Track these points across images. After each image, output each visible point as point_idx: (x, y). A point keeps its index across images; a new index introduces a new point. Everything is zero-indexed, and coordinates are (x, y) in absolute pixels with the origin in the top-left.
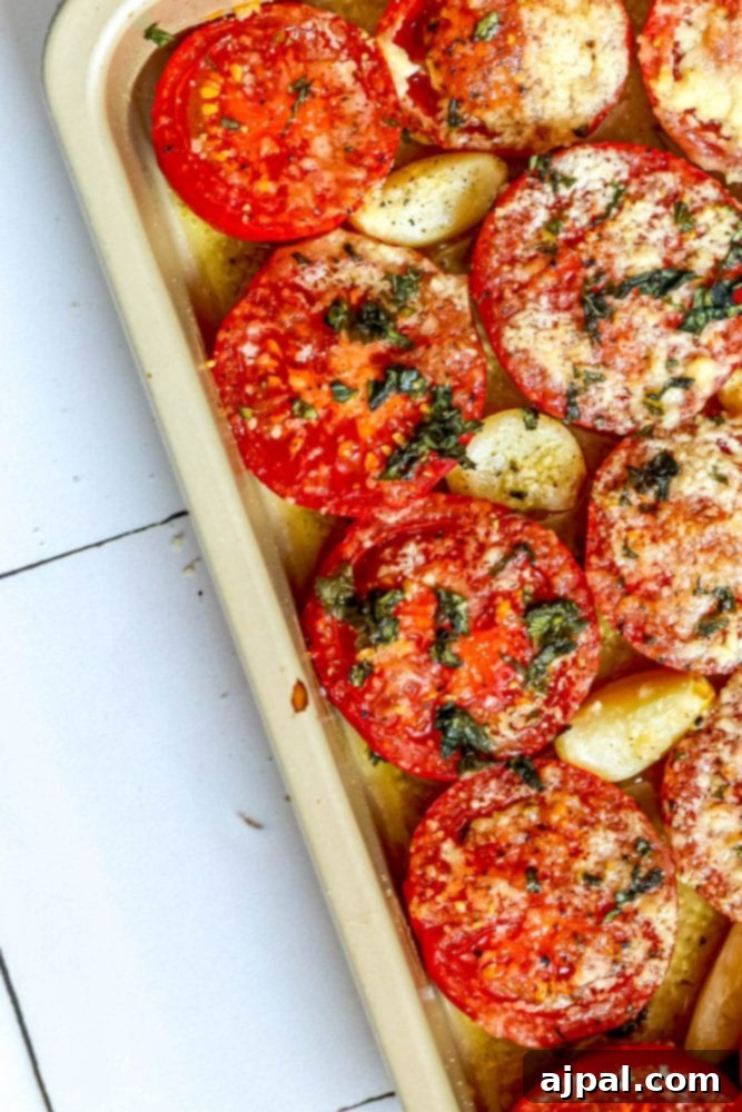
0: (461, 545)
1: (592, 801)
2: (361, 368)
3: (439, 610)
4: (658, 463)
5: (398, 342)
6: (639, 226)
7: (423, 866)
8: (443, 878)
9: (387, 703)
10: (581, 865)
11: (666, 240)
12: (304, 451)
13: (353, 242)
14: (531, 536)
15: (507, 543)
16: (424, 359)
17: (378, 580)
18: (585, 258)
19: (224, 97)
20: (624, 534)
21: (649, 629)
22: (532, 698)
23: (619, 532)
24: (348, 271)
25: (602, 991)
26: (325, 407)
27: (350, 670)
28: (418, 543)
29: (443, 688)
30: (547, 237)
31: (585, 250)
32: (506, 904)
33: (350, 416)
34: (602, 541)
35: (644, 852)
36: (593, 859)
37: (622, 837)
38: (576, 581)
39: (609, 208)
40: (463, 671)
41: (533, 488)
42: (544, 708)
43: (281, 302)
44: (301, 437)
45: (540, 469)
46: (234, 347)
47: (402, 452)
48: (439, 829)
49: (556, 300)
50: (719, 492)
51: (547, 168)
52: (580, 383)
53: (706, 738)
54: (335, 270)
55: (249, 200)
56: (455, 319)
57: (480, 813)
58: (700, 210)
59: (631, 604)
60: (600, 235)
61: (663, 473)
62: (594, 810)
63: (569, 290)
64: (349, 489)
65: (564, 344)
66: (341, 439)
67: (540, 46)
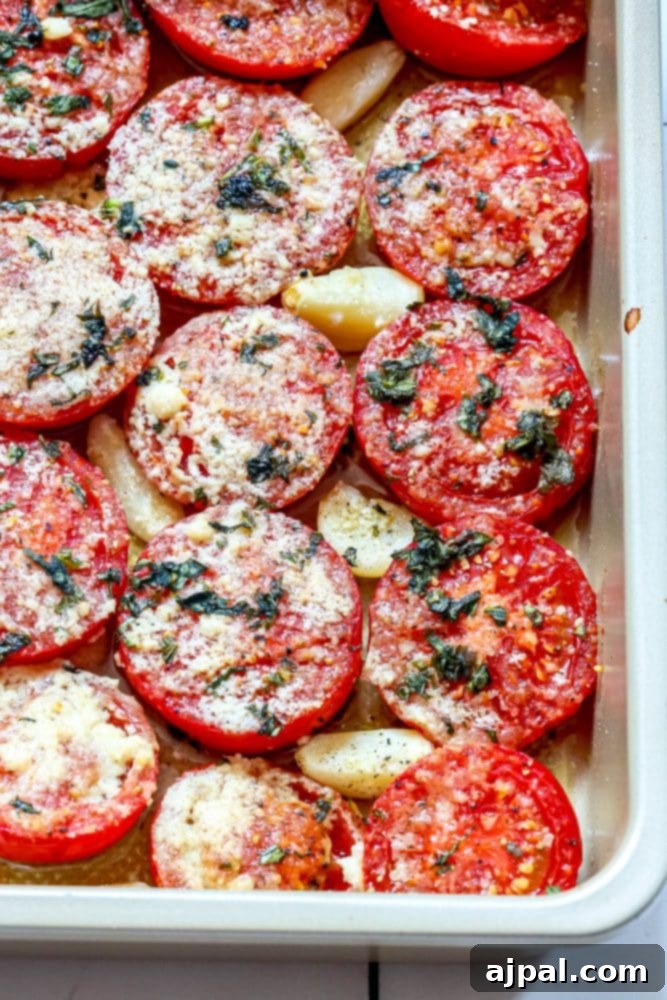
0: (444, 472)
1: (411, 248)
2: (475, 629)
3: (482, 422)
4: (262, 476)
5: (437, 641)
6: (208, 654)
7: (563, 242)
8: (552, 228)
9: (546, 371)
10: (437, 200)
11: (189, 637)
12: (545, 584)
13: (445, 734)
14: (385, 455)
15: (407, 456)
16: (422, 619)
17: (520, 466)
18: (262, 644)
19: (511, 876)
20: (310, 432)
21: (318, 355)
22: (430, 340)
23: (313, 435)
24: (457, 714)
25: (456, 109)
26: (515, 610)
27: (568, 405)
28: (478, 485)
29: (500, 366)
30: (286, 674)
31: (259, 650)
32: (509, 190)
33: (498, 596)
34: (330, 434)
35: (384, 196)
36: (428, 203)
37: (398, 214)
38: (362, 411)
39: (226, 678)
40: (479, 371)
42: (423, 329)
43: (521, 707)
45: (355, 522)
46: (572, 685)
47: (466, 552)
48: (542, 266)
49: (297, 623)
50: (221, 433)
51: (266, 724)
52: (301, 557)
53: (303, 260)
54: (467, 718)
55: (521, 779)
56: (383, 644)
57: (504, 268)
58: (153, 652)
59: (326, 377)
60: (243, 657)
61: (261, 465)
62: (413, 241)
63: (284, 627)
64: (519, 541)
65: (304, 588)
66: (512, 581)
67: (234, 828)
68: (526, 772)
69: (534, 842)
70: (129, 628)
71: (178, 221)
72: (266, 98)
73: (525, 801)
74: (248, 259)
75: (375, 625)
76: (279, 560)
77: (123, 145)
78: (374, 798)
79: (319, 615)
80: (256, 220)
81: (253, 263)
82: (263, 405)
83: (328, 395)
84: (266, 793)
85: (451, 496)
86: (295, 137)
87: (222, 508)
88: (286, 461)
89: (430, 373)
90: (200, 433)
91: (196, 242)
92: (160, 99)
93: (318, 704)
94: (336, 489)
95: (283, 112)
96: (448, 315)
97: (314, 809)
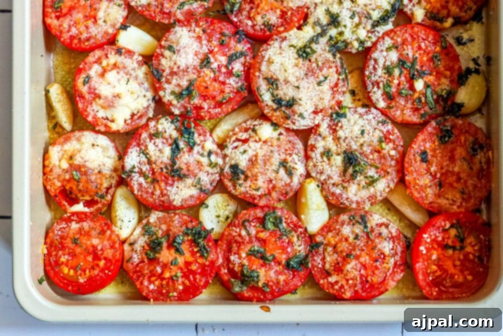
0: (236, 242)
1: (332, 229)
2: (170, 254)
3: (255, 256)
4: (232, 170)
5: (165, 239)
6: (155, 150)
7: (334, 289)
9: (278, 283)
10: (351, 239)
11: (163, 143)
12: (190, 281)
13: (130, 242)
14: (241, 218)
15: (241, 227)
16: (174, 233)
17: (238, 272)
18: (159, 171)
20: (251, 189)
21: (284, 192)
22: (293, 236)
24: (138, 247)
25: (393, 247)
26: (178, 269)
27: (264, 290)
28: (231, 255)
29: (279, 263)
30: (149, 180)
31: (157, 170)
32: (355, 267)
33: (183, 262)
34: (251, 197)
35: (354, 218)
36: (350, 235)
37: (346, 223)
38: (261, 209)
39: (146, 157)
40: (277, 255)
41: (227, 213)
42: (297, 234)
43: (140, 271)
44: (185, 280)
45: (222, 208)
46: (149, 291)
47: (201, 250)
48: (324, 280)
49: (170, 184)
50: (248, 154)
51: (127, 172)
52: (199, 186)
53: (325, 186)
54: (136, 251)
55: (104, 270)
56: (165, 218)
57: (323, 266)
58: (157, 129)
59: (274, 195)
60: (154, 163)
61: (236, 170)
62: (335, 229)
63: (168, 179)
64: (207, 271)
65: (184, 187)
66: (190, 268)
67: (88, 161)
68: (107, 272)
69: (81, 275)
70: (166, 120)
71: (338, 136)
72: (395, 170)
73: (96, 272)
74: (323, 164)
76: (197, 177)
77: (372, 114)
79: (172, 193)
80: (340, 167)
81: (322, 166)
82: (261, 170)
83: (267, 196)
84: (106, 174)
85: (226, 244)
86: (378, 182)
87: (221, 156)
88: (239, 180)
90: (249, 146)
91: (330, 143)
92: (393, 128)
95: (389, 177)
96: (304, 243)
97: (100, 193)
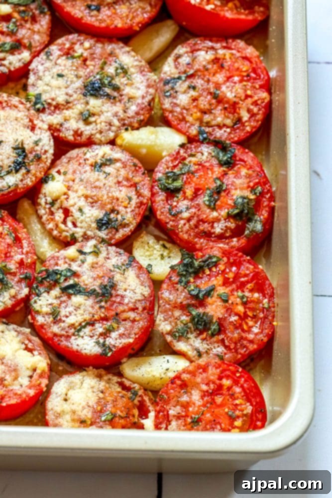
0: (196, 226)
1: (180, 117)
2: (212, 304)
3: (216, 201)
4: (104, 227)
5: (193, 310)
6: (75, 315)
7: (257, 114)
8: (252, 107)
9: (249, 176)
10: (195, 94)
11: (66, 307)
12: (248, 282)
13: (197, 357)
14: (167, 217)
15: (178, 218)
16: (185, 299)
17: (236, 223)
18: (103, 310)
19: (230, 428)
20: (129, 206)
21: (133, 168)
22: (190, 162)
23: (131, 207)
24: (202, 347)
25: (204, 50)
26: (233, 295)
27: (260, 193)
28: (214, 233)
29: (225, 174)
30: (115, 325)
31: (101, 313)
32: (230, 89)
33: (224, 287)
34: (139, 207)
36: (189, 95)
37: (175, 101)
38: (155, 196)
39: (85, 327)
40: (215, 176)
41: (158, 247)
42: (187, 156)
43: (236, 343)
44: (247, 289)
45: (152, 252)
46: (262, 332)
47: (208, 266)
48: (247, 126)
49: (121, 300)
50: (84, 206)
51: (105, 350)
52: (124, 267)
53: (126, 122)
54: (208, 349)
55: (236, 378)
56: (165, 311)
57: (228, 127)
58: (47, 314)
59: (137, 179)
60: (93, 316)
61: (104, 222)
62: (182, 114)
63: (115, 302)
64: (235, 260)
65: (125, 282)
66: (231, 280)
67: (88, 403)
68: (238, 375)
69: (242, 410)
70: (35, 302)
71: (63, 103)
72: (109, 45)
73: (238, 390)
74: (98, 121)
75: (161, 302)
76: (112, 269)
77: (37, 66)
78: (160, 389)
79: (132, 296)
80: (103, 102)
81: (101, 123)
82: (104, 192)
83: (138, 188)
84: (105, 386)
85: (200, 238)
86: (123, 63)
87: (84, 244)
88: (117, 220)
89: (190, 177)
90: (73, 206)
91: (73, 113)
92: (56, 45)
93: (131, 340)
94: (142, 235)
95: (117, 51)
96: (199, 149)
97: (129, 394)
